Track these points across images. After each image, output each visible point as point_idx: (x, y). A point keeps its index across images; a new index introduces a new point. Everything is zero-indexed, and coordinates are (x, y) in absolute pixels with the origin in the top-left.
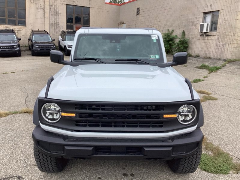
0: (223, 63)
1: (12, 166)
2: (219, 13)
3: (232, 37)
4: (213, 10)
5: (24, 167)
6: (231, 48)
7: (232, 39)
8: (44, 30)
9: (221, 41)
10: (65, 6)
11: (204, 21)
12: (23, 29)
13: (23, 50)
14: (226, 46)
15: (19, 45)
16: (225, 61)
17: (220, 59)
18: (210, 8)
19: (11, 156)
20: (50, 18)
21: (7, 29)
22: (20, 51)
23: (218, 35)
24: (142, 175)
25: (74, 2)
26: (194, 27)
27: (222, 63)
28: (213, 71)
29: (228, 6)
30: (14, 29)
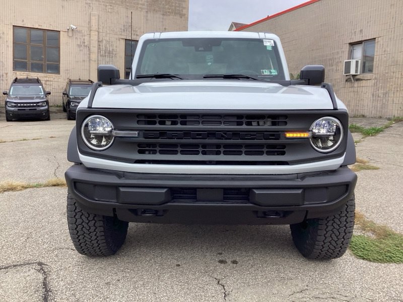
0: (387, 123)
1: (29, 250)
2: (375, 43)
3: (399, 79)
4: (365, 39)
5: (49, 251)
6: (398, 99)
7: (399, 84)
8: (89, 80)
9: (380, 87)
10: (123, 42)
11: (351, 55)
12: (54, 79)
13: (53, 111)
14: (390, 95)
15: (47, 102)
16: (389, 119)
17: (380, 117)
18: (359, 35)
19: (28, 238)
20: (98, 60)
21: (29, 77)
22: (48, 111)
23: (376, 78)
24: (251, 262)
25: (137, 35)
26: (334, 67)
27: (385, 123)
28: (371, 135)
29: (390, 30)
30: (40, 78)
